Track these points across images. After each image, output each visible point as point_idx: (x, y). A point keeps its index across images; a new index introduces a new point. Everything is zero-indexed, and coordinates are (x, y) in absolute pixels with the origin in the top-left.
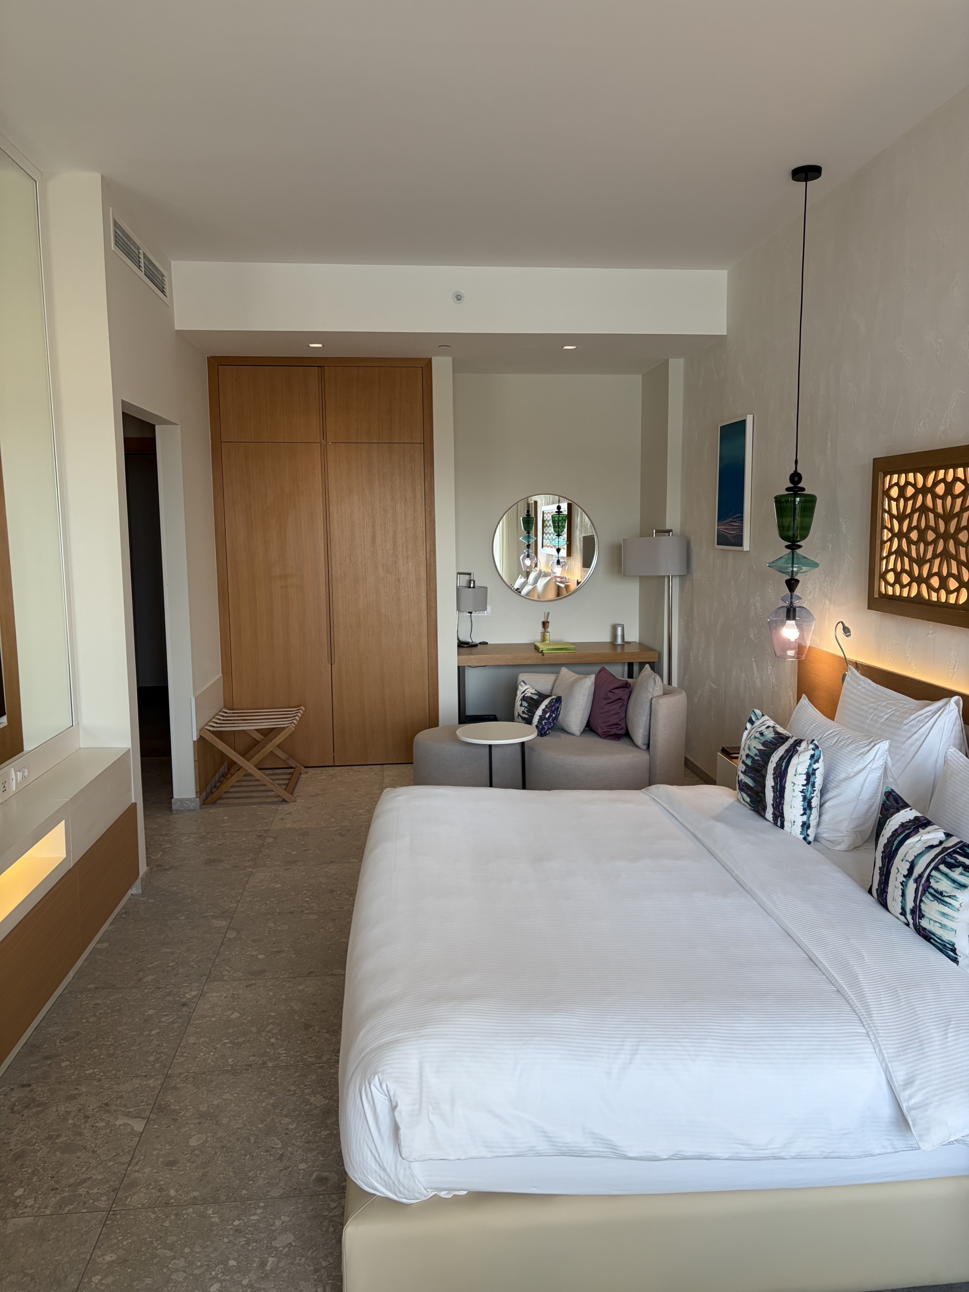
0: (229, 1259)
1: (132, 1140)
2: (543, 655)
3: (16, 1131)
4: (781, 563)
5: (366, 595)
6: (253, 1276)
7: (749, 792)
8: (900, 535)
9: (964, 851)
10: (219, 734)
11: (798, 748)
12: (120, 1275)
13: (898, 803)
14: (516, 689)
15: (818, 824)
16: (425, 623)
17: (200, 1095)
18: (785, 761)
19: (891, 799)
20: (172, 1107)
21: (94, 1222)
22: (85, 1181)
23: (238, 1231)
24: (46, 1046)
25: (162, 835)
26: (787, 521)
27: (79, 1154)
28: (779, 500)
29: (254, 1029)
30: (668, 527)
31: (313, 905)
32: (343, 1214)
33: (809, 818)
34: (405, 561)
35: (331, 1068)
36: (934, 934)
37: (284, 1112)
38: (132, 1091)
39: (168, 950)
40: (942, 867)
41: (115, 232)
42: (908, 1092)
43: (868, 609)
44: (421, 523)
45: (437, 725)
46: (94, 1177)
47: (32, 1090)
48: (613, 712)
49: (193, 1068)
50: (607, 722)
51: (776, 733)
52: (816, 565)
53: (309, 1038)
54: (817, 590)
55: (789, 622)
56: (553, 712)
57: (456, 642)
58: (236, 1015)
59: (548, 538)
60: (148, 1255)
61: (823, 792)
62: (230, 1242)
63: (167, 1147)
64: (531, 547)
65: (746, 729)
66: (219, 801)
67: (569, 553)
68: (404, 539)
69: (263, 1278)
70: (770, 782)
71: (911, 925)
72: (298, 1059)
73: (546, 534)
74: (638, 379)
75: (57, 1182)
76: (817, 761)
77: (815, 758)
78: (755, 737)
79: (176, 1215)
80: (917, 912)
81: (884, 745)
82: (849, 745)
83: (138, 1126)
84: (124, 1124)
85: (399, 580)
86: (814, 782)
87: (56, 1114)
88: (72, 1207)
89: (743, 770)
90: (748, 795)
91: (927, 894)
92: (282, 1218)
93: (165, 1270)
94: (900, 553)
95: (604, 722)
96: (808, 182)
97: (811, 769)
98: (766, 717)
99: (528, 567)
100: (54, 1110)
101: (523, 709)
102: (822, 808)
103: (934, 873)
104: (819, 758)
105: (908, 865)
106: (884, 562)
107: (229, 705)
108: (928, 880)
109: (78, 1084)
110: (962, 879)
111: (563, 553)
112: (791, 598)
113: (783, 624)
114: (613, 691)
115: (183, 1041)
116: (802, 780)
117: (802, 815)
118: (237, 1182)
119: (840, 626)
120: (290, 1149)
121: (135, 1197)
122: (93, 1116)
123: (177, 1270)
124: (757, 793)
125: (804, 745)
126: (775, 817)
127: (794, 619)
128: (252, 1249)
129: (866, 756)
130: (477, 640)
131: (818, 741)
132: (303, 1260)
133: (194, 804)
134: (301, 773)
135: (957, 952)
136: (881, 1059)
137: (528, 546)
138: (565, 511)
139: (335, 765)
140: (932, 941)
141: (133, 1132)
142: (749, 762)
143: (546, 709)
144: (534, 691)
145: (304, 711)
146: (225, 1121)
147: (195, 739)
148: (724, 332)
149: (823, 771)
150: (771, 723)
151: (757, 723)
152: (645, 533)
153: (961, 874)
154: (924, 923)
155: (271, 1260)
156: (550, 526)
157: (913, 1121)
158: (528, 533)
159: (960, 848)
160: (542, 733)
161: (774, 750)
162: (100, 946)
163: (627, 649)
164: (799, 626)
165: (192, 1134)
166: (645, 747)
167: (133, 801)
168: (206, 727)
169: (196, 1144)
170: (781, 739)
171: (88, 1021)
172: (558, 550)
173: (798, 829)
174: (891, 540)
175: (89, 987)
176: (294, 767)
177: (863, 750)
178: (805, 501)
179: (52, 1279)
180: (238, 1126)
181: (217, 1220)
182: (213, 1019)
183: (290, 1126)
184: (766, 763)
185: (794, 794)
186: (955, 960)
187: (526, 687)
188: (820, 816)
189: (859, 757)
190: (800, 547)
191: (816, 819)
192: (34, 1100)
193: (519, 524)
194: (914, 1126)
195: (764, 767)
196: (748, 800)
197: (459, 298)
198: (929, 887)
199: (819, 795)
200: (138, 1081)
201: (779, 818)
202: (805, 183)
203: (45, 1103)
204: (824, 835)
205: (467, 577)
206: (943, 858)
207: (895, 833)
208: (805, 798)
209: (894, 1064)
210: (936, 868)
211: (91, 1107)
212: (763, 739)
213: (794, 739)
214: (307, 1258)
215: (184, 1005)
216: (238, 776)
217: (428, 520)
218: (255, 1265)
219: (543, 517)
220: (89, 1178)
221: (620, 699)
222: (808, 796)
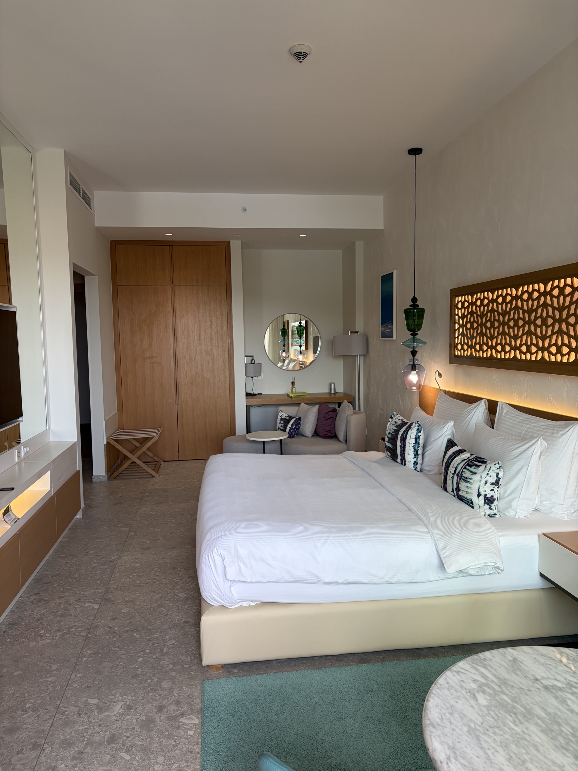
0: (146, 650)
1: (94, 611)
2: (292, 398)
3: (36, 611)
4: (408, 343)
5: (196, 367)
6: (158, 655)
7: (390, 451)
8: (463, 326)
9: (477, 460)
10: (116, 441)
11: (411, 426)
12: (95, 657)
13: (452, 444)
14: (278, 414)
15: (422, 463)
16: (228, 382)
17: (125, 594)
18: (405, 433)
19: (450, 443)
20: (112, 599)
21: (80, 640)
22: (73, 626)
23: (149, 640)
24: (44, 579)
25: (89, 493)
26: (411, 321)
27: (69, 617)
28: (406, 311)
29: (148, 570)
30: (357, 330)
31: (173, 520)
32: (200, 615)
33: (417, 460)
34: (217, 349)
35: (187, 583)
36: (464, 497)
37: (166, 599)
38: (91, 594)
39: (99, 541)
40: (468, 467)
41: (70, 178)
42: (444, 551)
43: (450, 363)
44: (225, 328)
45: (234, 434)
46: (78, 625)
47: (41, 595)
48: (328, 425)
49: (120, 585)
50: (325, 430)
51: (403, 421)
52: (425, 343)
53: (176, 573)
54: (428, 357)
55: (412, 372)
56: (297, 425)
57: (245, 393)
58: (138, 565)
59: (295, 341)
60: (108, 650)
61: (424, 448)
62: (145, 644)
63: (111, 613)
64: (286, 346)
65: (389, 421)
66: (117, 478)
67: (307, 348)
68: (216, 337)
69: (162, 655)
70: (399, 444)
71: (456, 496)
72: (171, 580)
73: (294, 338)
74: (340, 252)
75: (60, 628)
76: (420, 432)
77: (419, 430)
78: (393, 424)
79: (119, 636)
80: (458, 489)
81: (451, 423)
82: (436, 425)
83: (96, 606)
84: (89, 606)
85: (214, 359)
86: (419, 442)
87: (55, 603)
88: (68, 636)
89: (387, 440)
90: (390, 452)
91: (461, 480)
92: (169, 635)
93: (116, 655)
94: (463, 335)
95: (324, 430)
96: (416, 156)
97: (417, 436)
98: (399, 415)
99: (284, 357)
100: (53, 602)
101: (281, 424)
102: (424, 455)
103: (464, 470)
104: (421, 430)
105: (454, 469)
106: (456, 340)
107: (121, 427)
108: (462, 474)
109: (64, 592)
110: (474, 471)
111: (303, 348)
112: (414, 360)
113: (410, 373)
114: (328, 413)
115: (113, 575)
116: (413, 441)
117: (414, 458)
118: (147, 624)
119: (437, 373)
120: (170, 612)
121: (99, 631)
122: (73, 604)
123: (122, 655)
124: (393, 450)
125: (414, 424)
126: (402, 460)
127: (415, 370)
128: (156, 646)
129: (443, 429)
130: (256, 392)
131: (420, 422)
132: (180, 649)
133: (104, 479)
134: (161, 464)
135: (473, 503)
136: (434, 540)
137: (284, 345)
138: (304, 325)
139: (180, 460)
140: (464, 501)
141: (94, 609)
142: (390, 436)
143: (293, 424)
144: (286, 415)
145: (163, 430)
146: (138, 603)
147: (105, 443)
148: (382, 227)
149: (423, 437)
150: (401, 418)
151: (394, 418)
152: (345, 333)
153: (474, 468)
154: (461, 493)
155: (165, 649)
156: (296, 334)
157: (445, 562)
158: (284, 338)
159: (475, 459)
160: (291, 436)
161: (401, 428)
162: (63, 540)
163: (337, 395)
164: (418, 374)
165: (123, 608)
166: (344, 442)
167: (78, 469)
168: (111, 437)
169: (125, 612)
170: (404, 424)
171: (64, 569)
172: (300, 346)
173: (412, 465)
174: (459, 329)
175: (62, 556)
176: (157, 461)
177: (442, 426)
178: (419, 312)
179: (64, 660)
180: (144, 605)
181: (139, 637)
182: (127, 567)
183: (169, 604)
184: (397, 435)
185: (410, 448)
186: (473, 507)
187: (282, 414)
188: (423, 459)
189: (440, 430)
190: (417, 334)
191: (421, 460)
192: (42, 599)
193: (279, 334)
194: (445, 564)
195: (396, 437)
196: (390, 454)
197: (244, 210)
198: (462, 476)
199: (422, 449)
200: (93, 590)
201: (403, 460)
202: (414, 156)
203: (48, 600)
204: (425, 468)
205: (250, 358)
206: (469, 463)
207: (450, 456)
208: (415, 450)
209: (439, 541)
210: (465, 468)
211: (72, 600)
212: (396, 424)
213: (410, 423)
214: (182, 648)
215: (111, 562)
216: (129, 462)
217: (229, 327)
218: (158, 651)
219: (292, 329)
220: (75, 626)
221: (332, 417)
222: (416, 449)
